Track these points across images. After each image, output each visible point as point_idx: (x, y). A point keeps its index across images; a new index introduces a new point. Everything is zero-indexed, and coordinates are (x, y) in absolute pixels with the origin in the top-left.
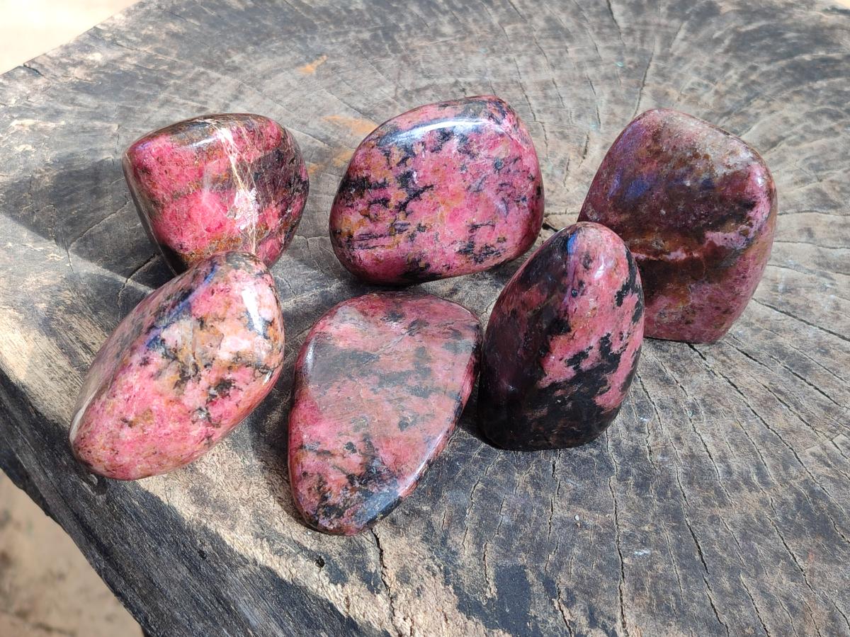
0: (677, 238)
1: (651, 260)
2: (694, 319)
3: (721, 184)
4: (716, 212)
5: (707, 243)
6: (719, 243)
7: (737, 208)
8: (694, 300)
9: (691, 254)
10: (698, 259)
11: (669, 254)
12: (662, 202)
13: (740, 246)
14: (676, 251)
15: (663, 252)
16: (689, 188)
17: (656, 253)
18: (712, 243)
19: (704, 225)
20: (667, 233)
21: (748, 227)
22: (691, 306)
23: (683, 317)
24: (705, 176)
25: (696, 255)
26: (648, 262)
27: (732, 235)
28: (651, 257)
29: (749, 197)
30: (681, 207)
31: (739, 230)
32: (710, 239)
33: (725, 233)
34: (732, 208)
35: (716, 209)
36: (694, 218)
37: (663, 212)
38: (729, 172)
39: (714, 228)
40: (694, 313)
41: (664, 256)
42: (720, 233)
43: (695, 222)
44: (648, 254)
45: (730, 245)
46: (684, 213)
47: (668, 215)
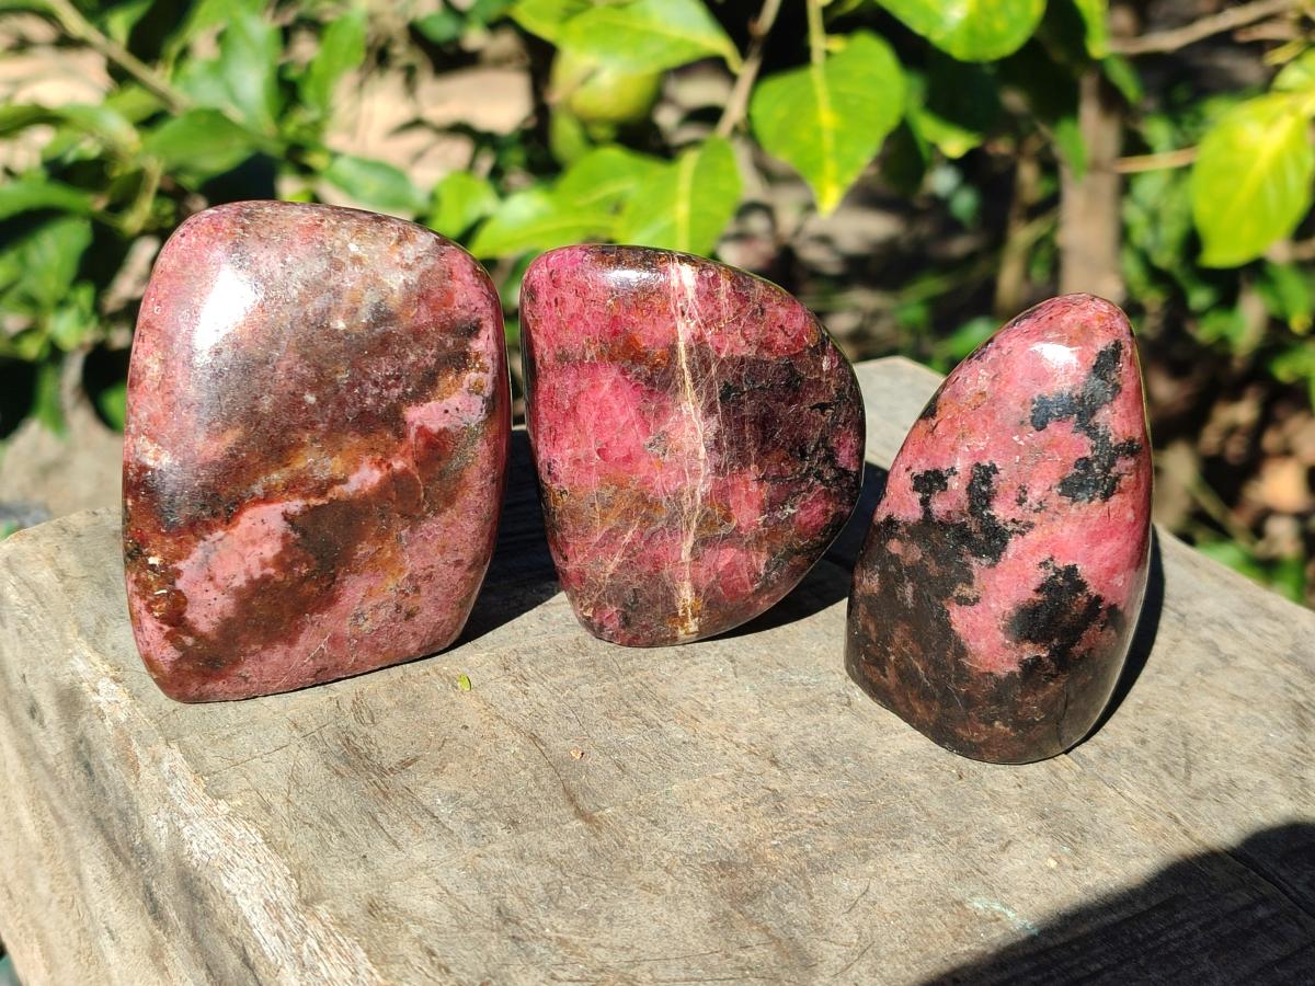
0: (353, 440)
1: (316, 508)
2: (419, 602)
3: (407, 303)
4: (413, 364)
5: (413, 432)
6: (435, 426)
7: (450, 343)
8: (411, 563)
9: (389, 466)
10: (405, 472)
11: (344, 481)
12: (302, 382)
13: (476, 417)
14: (357, 469)
15: (333, 482)
16: (346, 333)
17: (321, 491)
18: (422, 430)
19: (399, 397)
20: (332, 437)
21: (481, 374)
22: (410, 578)
23: (398, 607)
24: (370, 298)
25: (398, 465)
26: (311, 512)
27: (455, 400)
28: (313, 501)
29: (465, 313)
30: (343, 377)
31: (466, 385)
32: (418, 423)
33: (442, 399)
34: (442, 345)
35: (412, 358)
36: (376, 391)
37: (311, 399)
38: (413, 277)
39: (419, 397)
40: (417, 589)
41: (337, 488)
42: (432, 403)
43: (380, 398)
44: (305, 496)
45: (457, 422)
46: (351, 386)
47: (322, 403)
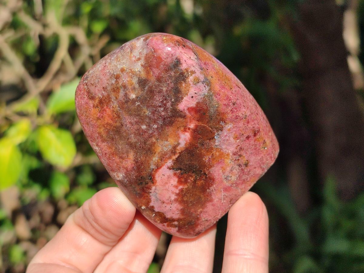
0: (169, 130)
1: (177, 159)
2: (245, 159)
3: (148, 73)
4: (167, 91)
5: (187, 113)
6: (193, 104)
7: (173, 74)
8: (231, 150)
9: (189, 129)
10: (197, 126)
11: (179, 144)
12: (137, 123)
13: (205, 91)
14: (179, 138)
15: (175, 147)
16: (137, 97)
17: (173, 152)
18: (190, 109)
19: (172, 106)
20: (161, 133)
21: (193, 75)
22: (234, 154)
23: (240, 165)
24: (135, 81)
25: (192, 126)
26: (177, 161)
27: (192, 91)
28: (174, 157)
29: (169, 60)
30: (148, 113)
31: (191, 83)
32: (186, 108)
33: (187, 94)
34: (170, 77)
35: (164, 89)
36: (162, 109)
37: (144, 127)
38: (142, 62)
39: (178, 100)
40: (240, 156)
41: (178, 148)
42: (185, 98)
43: (166, 110)
44: (170, 158)
45: (199, 97)
46: (153, 113)
47: (149, 126)
